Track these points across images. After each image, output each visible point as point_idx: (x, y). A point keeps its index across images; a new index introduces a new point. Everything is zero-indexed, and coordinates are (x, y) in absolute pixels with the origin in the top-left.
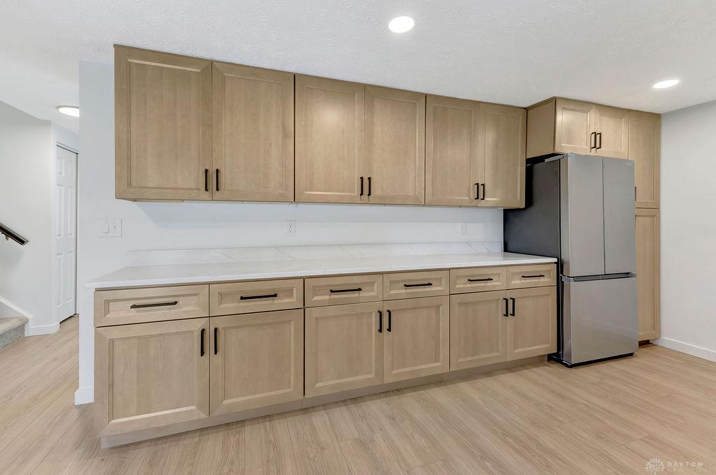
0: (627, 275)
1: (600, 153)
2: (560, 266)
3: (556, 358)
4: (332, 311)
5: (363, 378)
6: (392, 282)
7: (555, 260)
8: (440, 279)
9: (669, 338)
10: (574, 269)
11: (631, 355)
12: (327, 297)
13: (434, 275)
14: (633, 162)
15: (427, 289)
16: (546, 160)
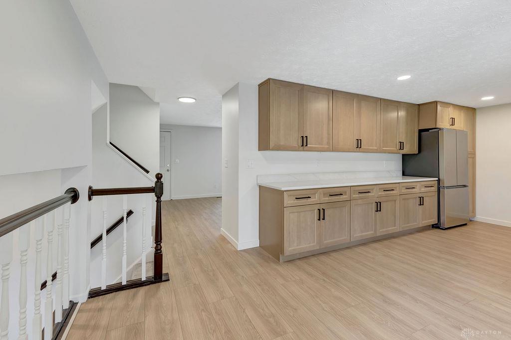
0: (465, 186)
1: (453, 127)
2: (439, 181)
3: (436, 226)
4: (360, 202)
5: (369, 233)
6: (380, 189)
7: (437, 179)
8: (396, 188)
9: (480, 217)
10: (446, 182)
11: (466, 224)
12: (358, 195)
13: (394, 186)
14: (467, 132)
15: (392, 192)
16: (430, 131)
